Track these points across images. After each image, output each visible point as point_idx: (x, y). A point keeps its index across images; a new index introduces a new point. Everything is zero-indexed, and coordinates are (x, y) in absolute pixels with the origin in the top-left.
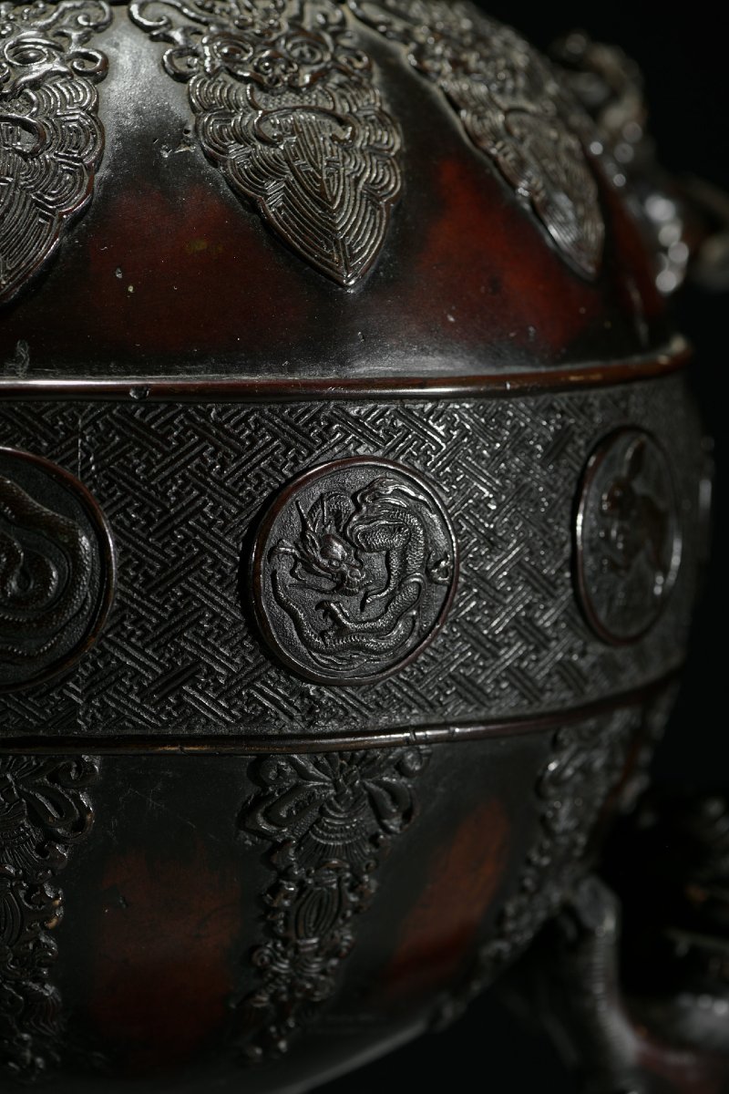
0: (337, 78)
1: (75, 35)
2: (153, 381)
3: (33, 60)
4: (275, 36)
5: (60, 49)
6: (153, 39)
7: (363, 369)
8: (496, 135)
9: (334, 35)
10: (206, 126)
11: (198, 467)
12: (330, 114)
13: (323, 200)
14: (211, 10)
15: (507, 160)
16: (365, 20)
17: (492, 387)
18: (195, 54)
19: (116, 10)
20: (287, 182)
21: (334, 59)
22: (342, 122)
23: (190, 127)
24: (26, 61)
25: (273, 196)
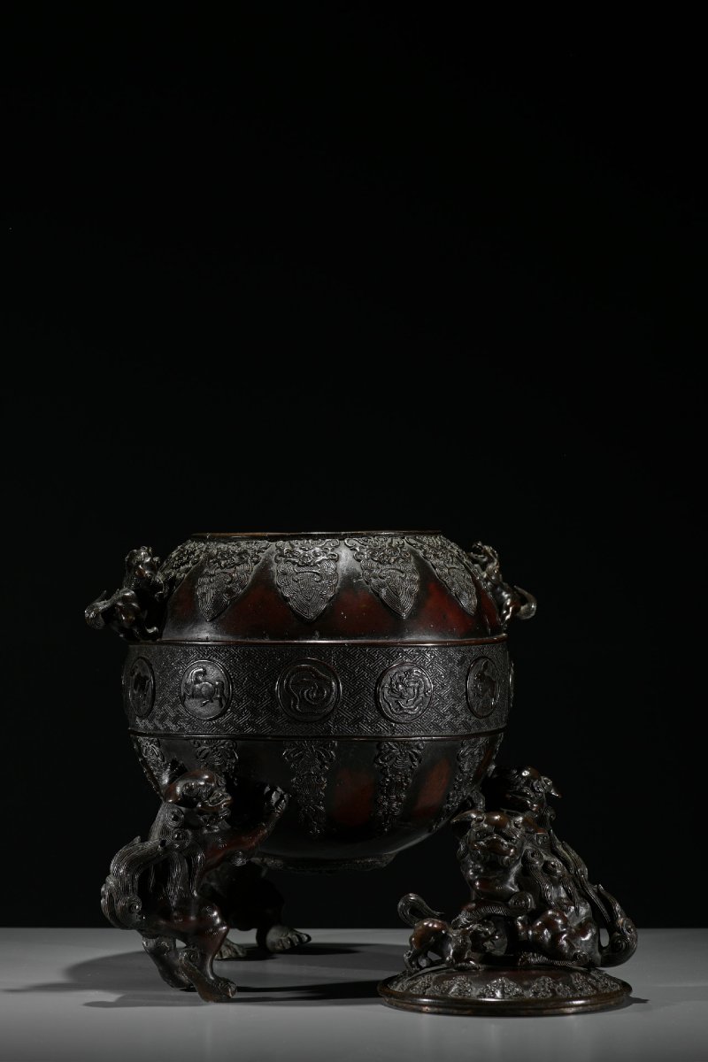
0: (401, 560)
1: (330, 548)
2: (352, 641)
3: (319, 556)
4: (384, 549)
5: (326, 553)
6: (351, 550)
7: (408, 639)
8: (446, 575)
9: (401, 548)
10: (366, 574)
11: (363, 664)
12: (399, 570)
13: (397, 594)
14: (367, 541)
15: (449, 582)
16: (409, 543)
17: (443, 644)
18: (363, 554)
19: (341, 541)
20: (387, 589)
21: (401, 555)
22: (402, 572)
23: (361, 574)
24: (317, 556)
25: (383, 592)
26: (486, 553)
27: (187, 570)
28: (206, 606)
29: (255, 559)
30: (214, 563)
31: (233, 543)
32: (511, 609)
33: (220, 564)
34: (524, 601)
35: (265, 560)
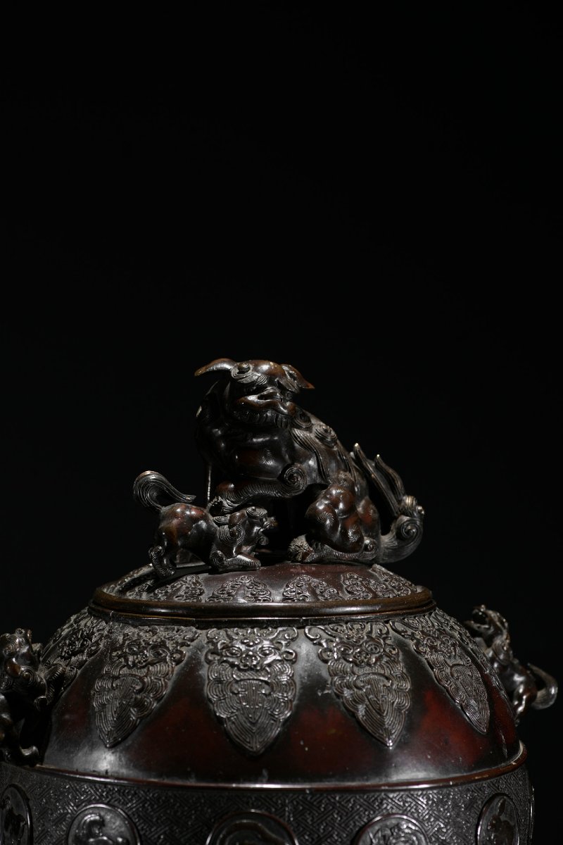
0: (385, 659)
1: (284, 643)
2: (315, 785)
3: (268, 654)
4: (361, 642)
5: (279, 650)
6: (314, 644)
7: (395, 778)
8: (447, 679)
9: (384, 639)
10: (335, 682)
11: (332, 819)
12: (383, 675)
13: (380, 712)
14: (336, 631)
15: (452, 689)
16: (396, 631)
17: (445, 784)
18: (331, 651)
19: (299, 631)
20: (366, 705)
21: (384, 651)
22: (388, 678)
23: (329, 682)
24: (266, 655)
25: (361, 711)
26: (491, 622)
27: (81, 664)
28: (107, 722)
29: (177, 656)
30: (119, 657)
31: (147, 628)
32: (524, 697)
33: (127, 660)
34: (541, 684)
35: (190, 658)
